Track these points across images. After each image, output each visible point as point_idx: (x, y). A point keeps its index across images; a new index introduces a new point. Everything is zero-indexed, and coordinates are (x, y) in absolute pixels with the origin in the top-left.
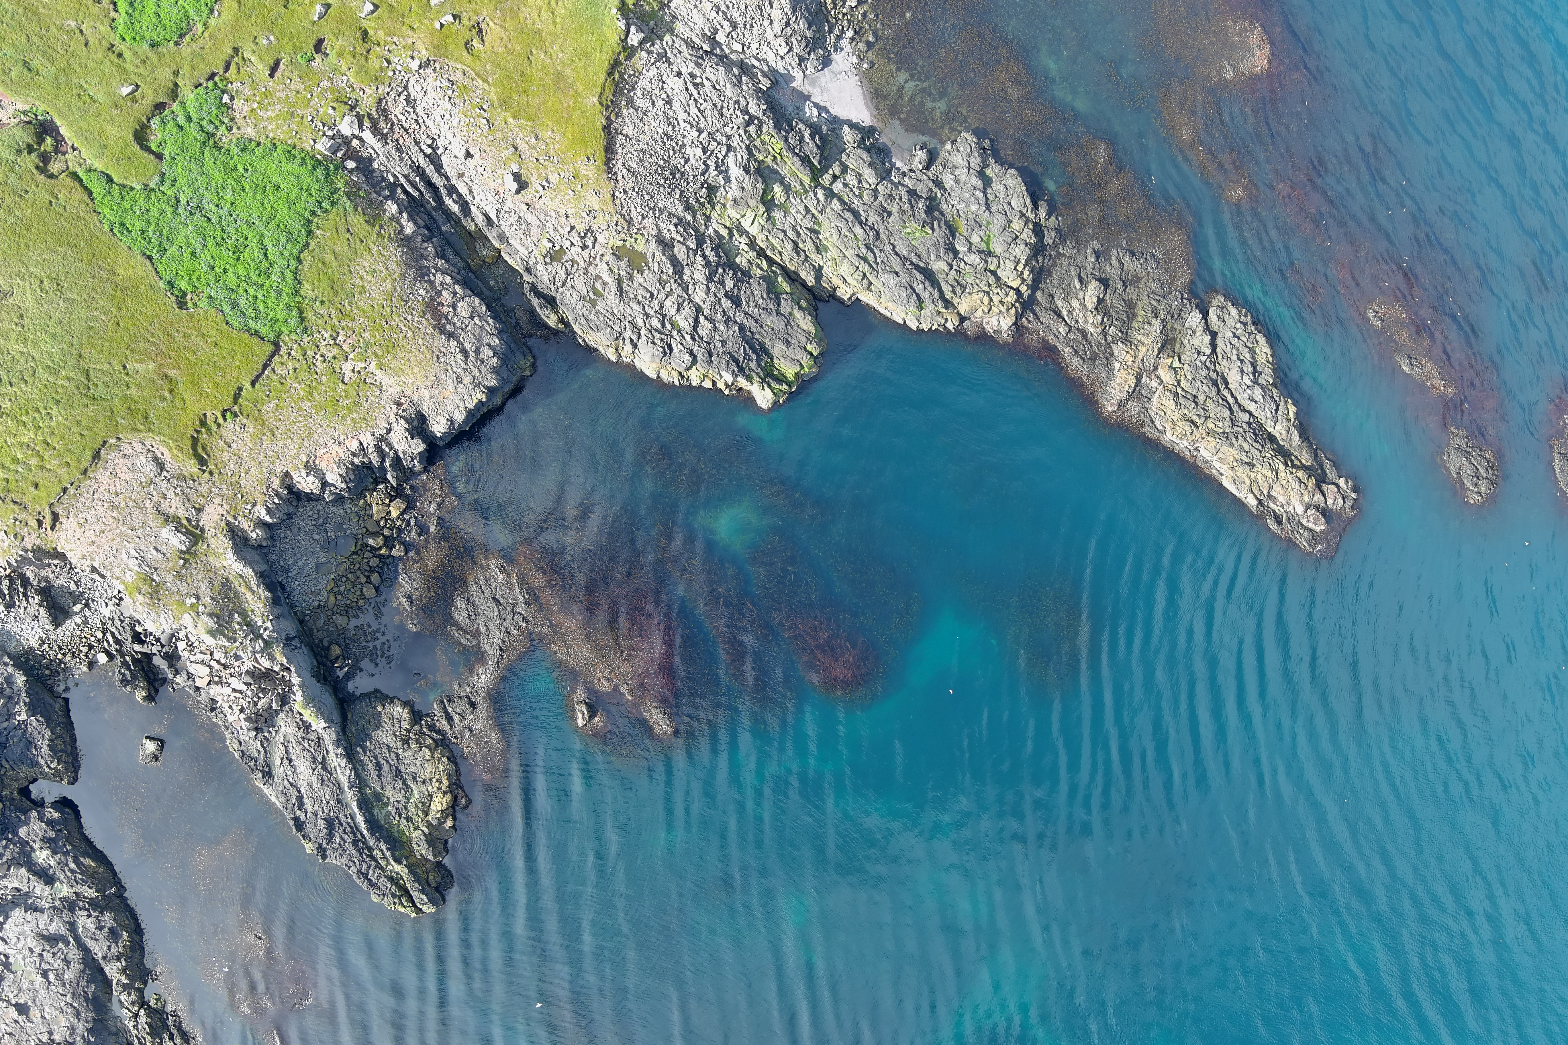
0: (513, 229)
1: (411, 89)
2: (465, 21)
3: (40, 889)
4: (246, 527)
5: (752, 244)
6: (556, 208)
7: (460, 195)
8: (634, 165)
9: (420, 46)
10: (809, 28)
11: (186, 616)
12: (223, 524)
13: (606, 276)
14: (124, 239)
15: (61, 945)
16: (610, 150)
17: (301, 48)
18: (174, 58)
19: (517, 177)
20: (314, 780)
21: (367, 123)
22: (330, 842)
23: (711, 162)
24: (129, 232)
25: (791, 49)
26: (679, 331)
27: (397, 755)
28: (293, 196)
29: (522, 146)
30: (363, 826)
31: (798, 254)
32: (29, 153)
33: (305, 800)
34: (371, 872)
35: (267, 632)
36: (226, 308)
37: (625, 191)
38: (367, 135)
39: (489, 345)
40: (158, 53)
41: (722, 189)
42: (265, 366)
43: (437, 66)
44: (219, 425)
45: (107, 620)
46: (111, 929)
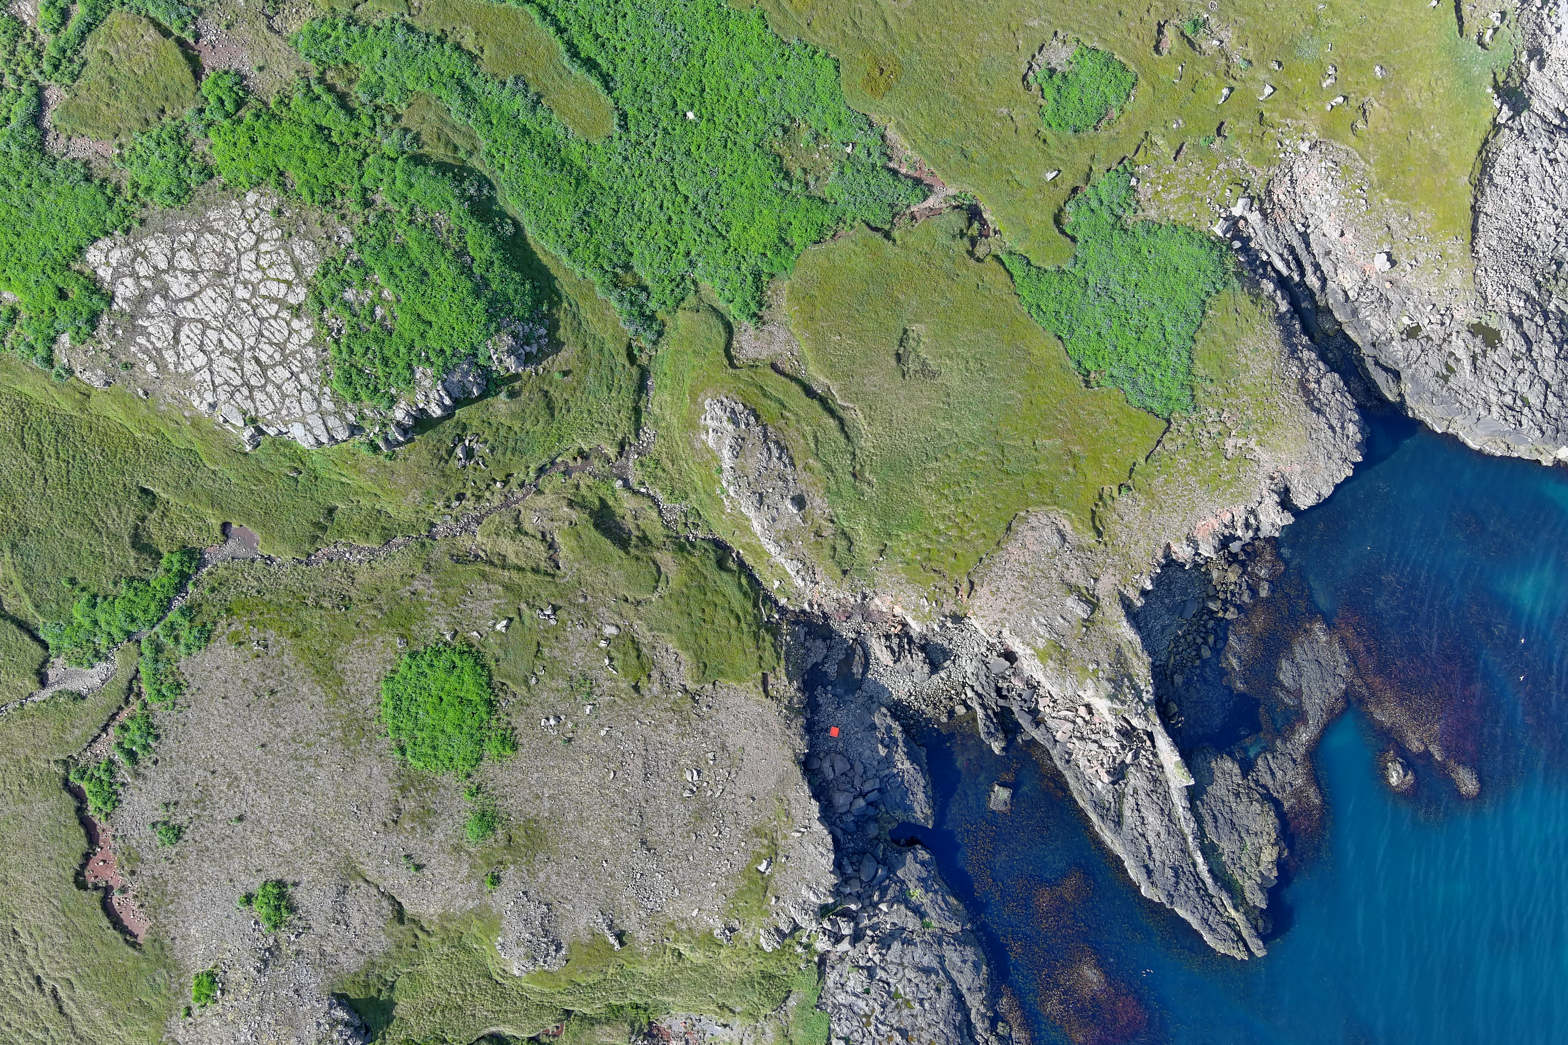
0: (1372, 306)
1: (1295, 170)
2: (1352, 102)
3: (912, 922)
4: (1134, 597)
6: (1420, 286)
7: (1322, 272)
8: (1494, 243)
9: (1311, 128)
11: (1089, 681)
12: (1116, 593)
13: (1461, 353)
14: (1040, 320)
15: (933, 977)
16: (1474, 229)
17: (1205, 131)
18: (1092, 143)
19: (1390, 257)
20: (1161, 830)
21: (1256, 205)
24: (1044, 313)
26: (1530, 408)
27: (1231, 809)
28: (1192, 277)
29: (1395, 226)
30: (1206, 875)
32: (962, 238)
33: (1154, 850)
34: (1212, 918)
35: (1147, 696)
36: (1127, 387)
37: (1485, 270)
38: (1255, 217)
39: (1350, 420)
40: (1079, 138)
42: (1159, 442)
43: (1324, 148)
44: (1114, 499)
45: (969, 675)
46: (974, 963)
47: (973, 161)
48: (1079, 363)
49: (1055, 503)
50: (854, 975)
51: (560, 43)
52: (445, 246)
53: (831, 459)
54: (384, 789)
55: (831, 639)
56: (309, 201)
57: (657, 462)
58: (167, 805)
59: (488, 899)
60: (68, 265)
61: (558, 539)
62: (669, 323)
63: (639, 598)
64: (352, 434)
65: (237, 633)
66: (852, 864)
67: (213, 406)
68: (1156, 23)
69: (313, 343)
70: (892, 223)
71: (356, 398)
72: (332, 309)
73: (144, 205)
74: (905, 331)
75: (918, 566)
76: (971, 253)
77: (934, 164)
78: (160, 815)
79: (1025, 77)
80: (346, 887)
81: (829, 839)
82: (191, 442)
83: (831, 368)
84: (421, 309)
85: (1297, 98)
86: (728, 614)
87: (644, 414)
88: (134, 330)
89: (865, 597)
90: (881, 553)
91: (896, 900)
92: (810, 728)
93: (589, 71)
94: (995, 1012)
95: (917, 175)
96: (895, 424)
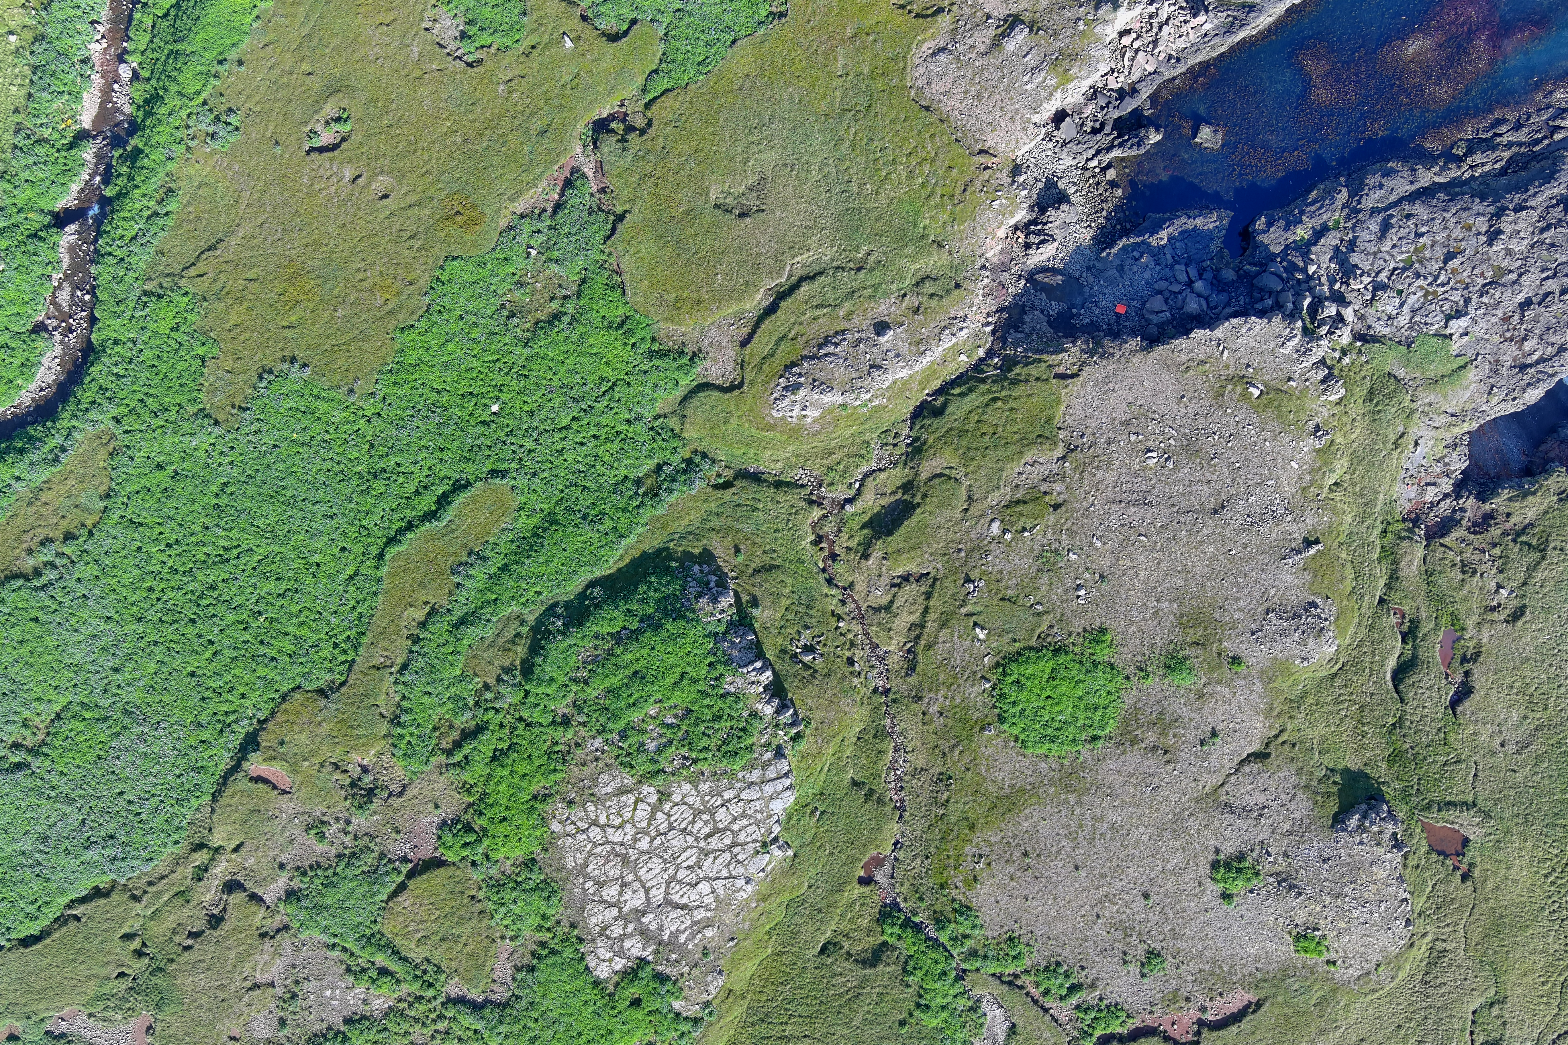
3: (1333, 238)
11: (1096, 30)
14: (714, 62)
15: (1393, 220)
24: (706, 58)
32: (626, 141)
45: (1075, 162)
46: (1383, 176)
47: (550, 125)
48: (761, 23)
49: (905, 57)
50: (1379, 306)
51: (422, 529)
52: (610, 653)
53: (840, 293)
54: (1132, 759)
55: (1024, 306)
56: (562, 775)
57: (830, 469)
58: (1125, 962)
59: (1254, 670)
60: (610, 995)
61: (900, 571)
62: (695, 446)
63: (965, 497)
64: (783, 756)
65: (965, 881)
66: (1262, 299)
67: (748, 881)
69: (695, 784)
70: (608, 212)
71: (750, 749)
72: (663, 763)
73: (558, 922)
74: (717, 206)
75: (958, 208)
76: (643, 132)
77: (550, 166)
78: (1134, 968)
79: (470, 65)
80: (1226, 805)
81: (1234, 321)
82: (780, 905)
83: (750, 286)
84: (669, 681)
86: (989, 409)
87: (782, 478)
88: (672, 943)
89: (983, 267)
90: (941, 246)
91: (1306, 255)
92: (1116, 334)
93: (450, 503)
94: (1439, 157)
95: (561, 184)
96: (811, 223)
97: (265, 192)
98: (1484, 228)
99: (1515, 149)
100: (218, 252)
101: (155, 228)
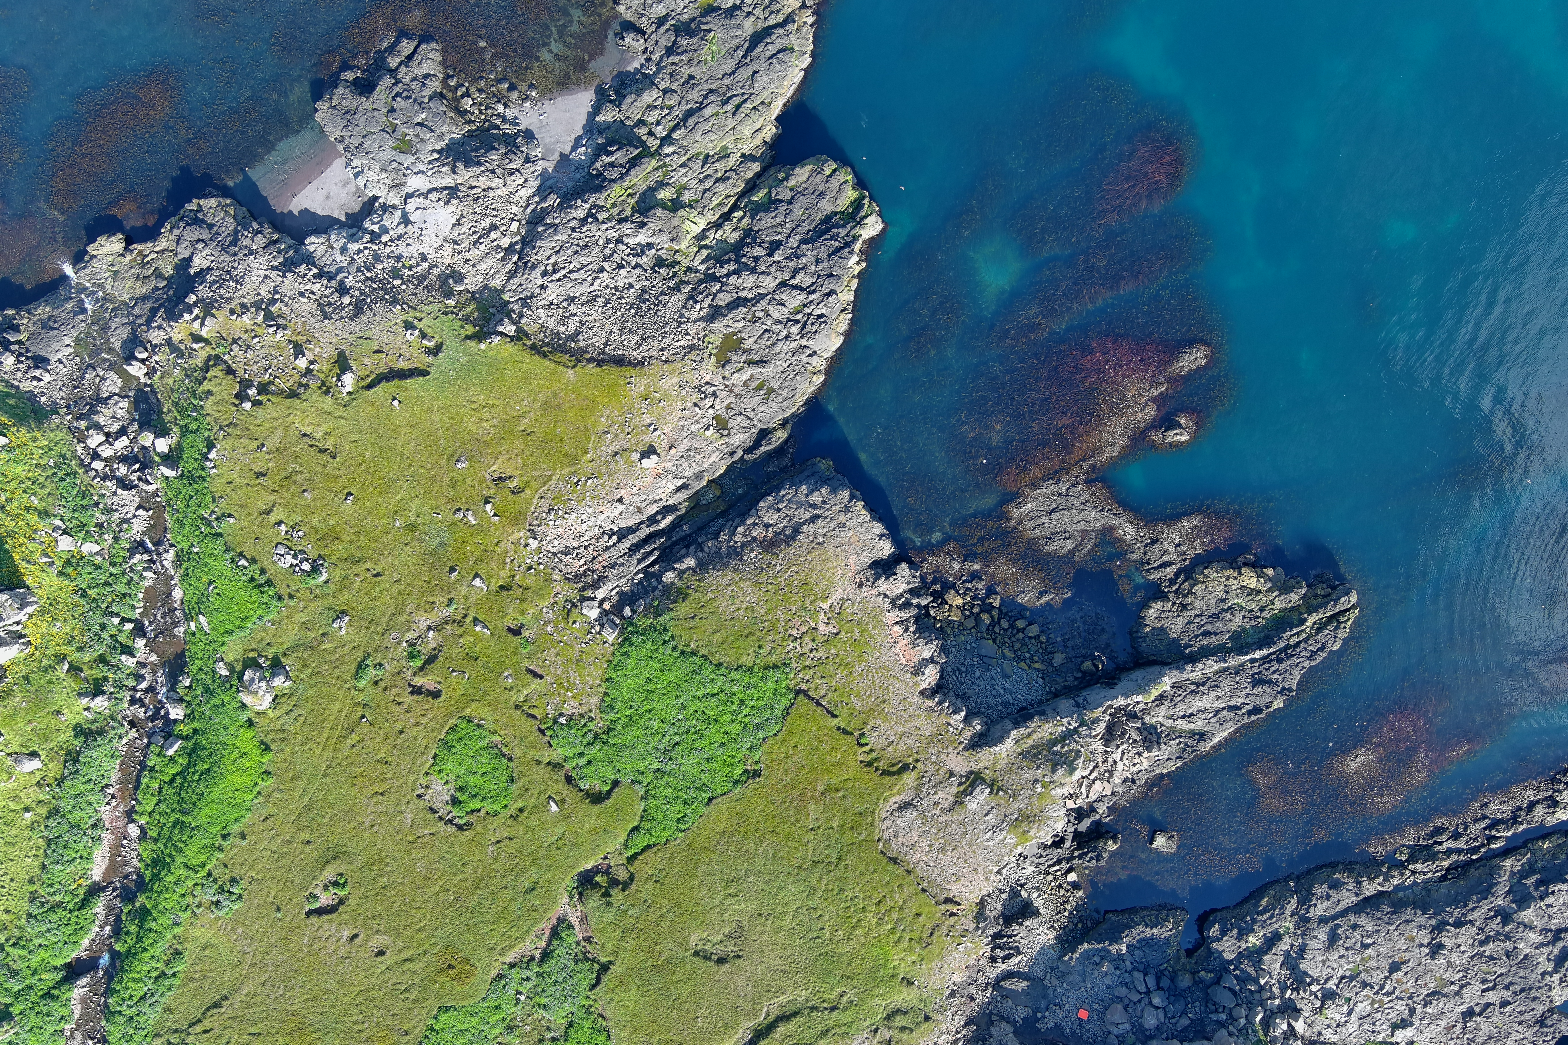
0: (693, 464)
1: (555, 550)
2: (492, 492)
3: (1284, 946)
4: (970, 734)
5: (717, 225)
6: (676, 419)
7: (657, 513)
8: (636, 338)
9: (515, 537)
10: (497, 150)
11: (1053, 793)
12: (966, 754)
13: (745, 376)
14: (692, 821)
15: (1340, 932)
16: (620, 362)
17: (516, 648)
18: (524, 763)
19: (645, 455)
20: (1213, 694)
21: (589, 593)
22: (1276, 684)
23: (634, 260)
24: (686, 816)
25: (517, 170)
26: (805, 306)
27: (1197, 616)
28: (657, 665)
29: (614, 448)
30: (1265, 652)
31: (728, 178)
32: (610, 896)
33: (1232, 704)
34: (1311, 648)
35: (1073, 722)
36: (762, 735)
37: (662, 350)
38: (600, 594)
39: (807, 495)
40: (519, 777)
41: (660, 253)
42: (818, 704)
43: (535, 522)
44: (871, 750)
45: (1037, 869)
46: (1331, 887)
47: (537, 883)
48: (736, 783)
49: (873, 812)
50: (1329, 1013)
53: (815, 1032)
55: (991, 1013)
66: (1216, 1011)
68: (410, 697)
70: (593, 960)
74: (696, 954)
75: (926, 950)
76: (625, 886)
77: (539, 919)
79: (460, 828)
83: (729, 1028)
85: (486, 551)
89: (951, 993)
90: (910, 983)
91: (1258, 965)
92: (1079, 1037)
94: (1383, 863)
95: (548, 933)
96: (786, 968)
97: (267, 953)
98: (1426, 941)
99: (1454, 857)
100: (223, 1010)
101: (162, 989)
